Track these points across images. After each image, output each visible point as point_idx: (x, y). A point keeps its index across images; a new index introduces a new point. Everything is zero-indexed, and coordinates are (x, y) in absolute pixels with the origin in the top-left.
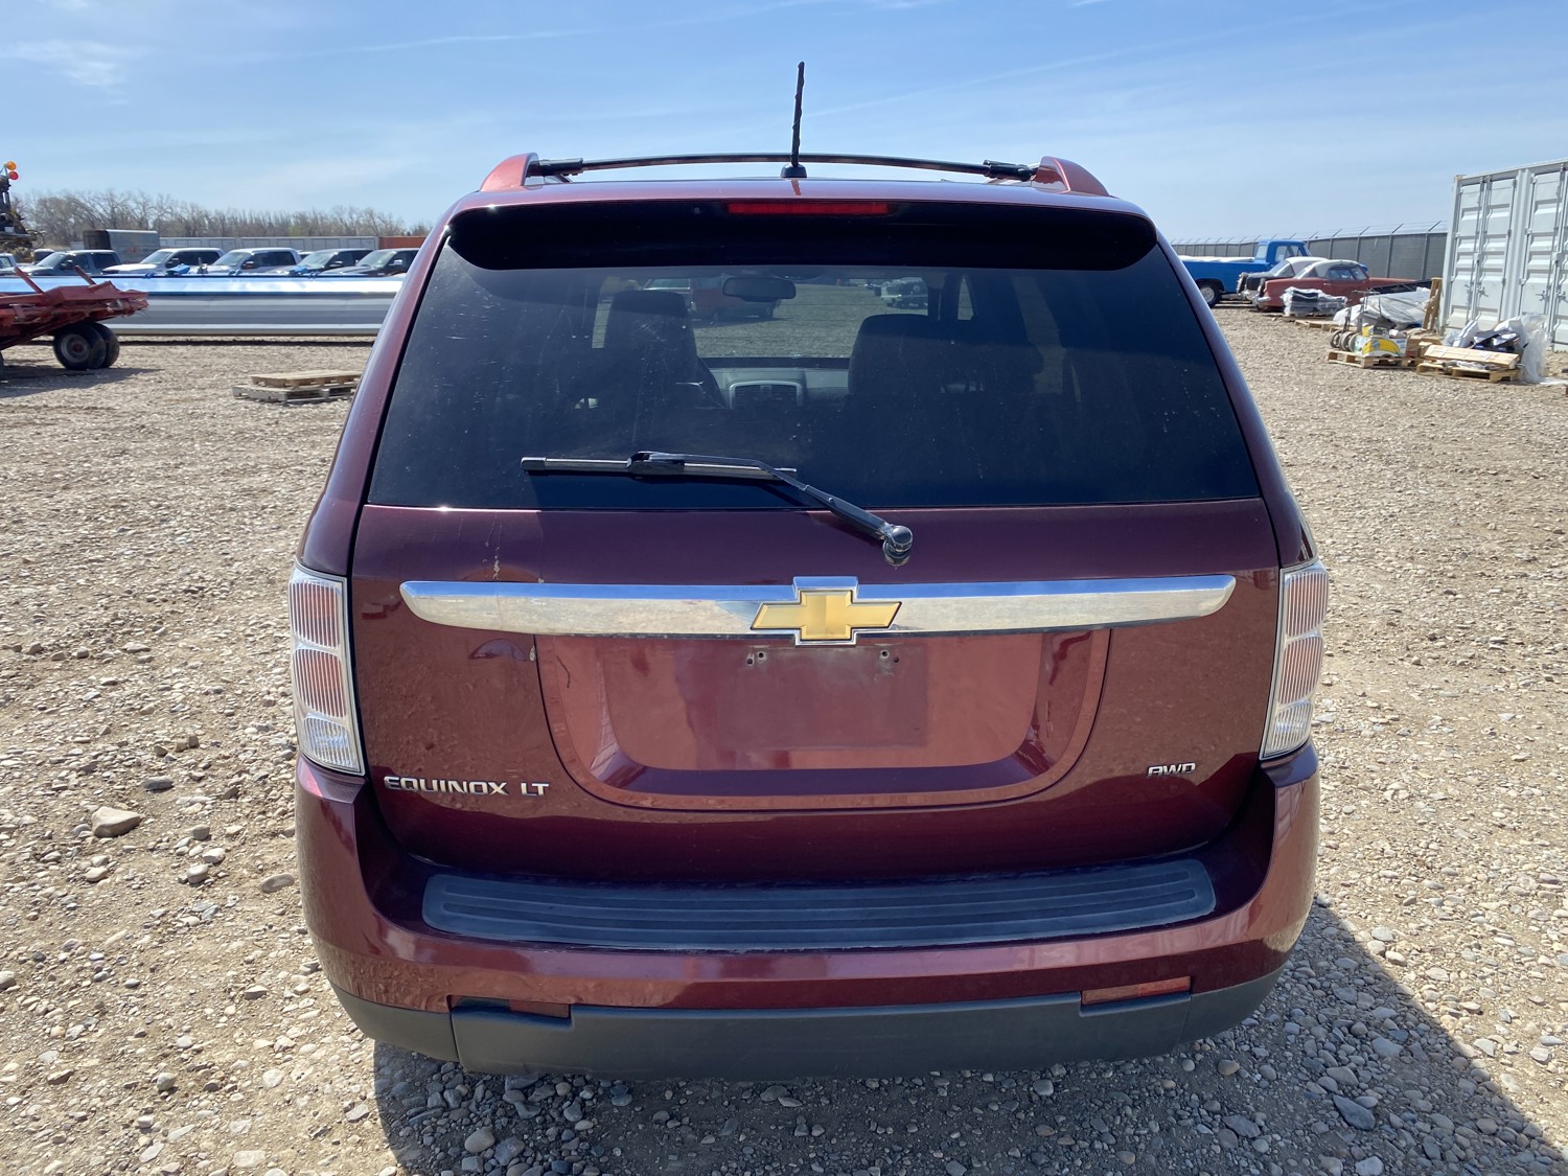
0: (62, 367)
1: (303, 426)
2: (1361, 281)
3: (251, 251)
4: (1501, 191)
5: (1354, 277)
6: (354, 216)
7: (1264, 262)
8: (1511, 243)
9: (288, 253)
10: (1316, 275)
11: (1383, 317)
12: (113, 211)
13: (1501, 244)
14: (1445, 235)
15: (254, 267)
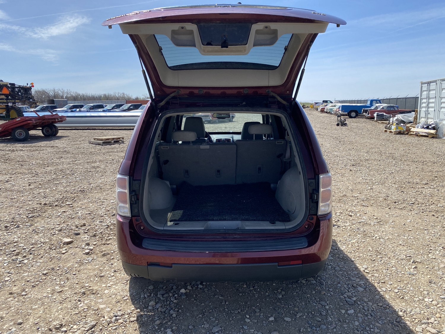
0: (43, 136)
1: (107, 151)
2: (397, 110)
3: (92, 105)
4: (433, 86)
5: (394, 109)
6: (119, 94)
7: (369, 105)
8: (436, 100)
9: (102, 105)
10: (384, 109)
11: (402, 120)
12: (54, 94)
13: (433, 100)
14: (418, 97)
15: (93, 109)
